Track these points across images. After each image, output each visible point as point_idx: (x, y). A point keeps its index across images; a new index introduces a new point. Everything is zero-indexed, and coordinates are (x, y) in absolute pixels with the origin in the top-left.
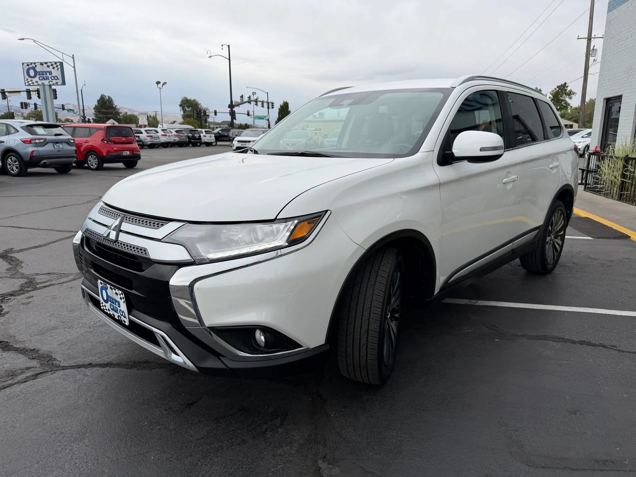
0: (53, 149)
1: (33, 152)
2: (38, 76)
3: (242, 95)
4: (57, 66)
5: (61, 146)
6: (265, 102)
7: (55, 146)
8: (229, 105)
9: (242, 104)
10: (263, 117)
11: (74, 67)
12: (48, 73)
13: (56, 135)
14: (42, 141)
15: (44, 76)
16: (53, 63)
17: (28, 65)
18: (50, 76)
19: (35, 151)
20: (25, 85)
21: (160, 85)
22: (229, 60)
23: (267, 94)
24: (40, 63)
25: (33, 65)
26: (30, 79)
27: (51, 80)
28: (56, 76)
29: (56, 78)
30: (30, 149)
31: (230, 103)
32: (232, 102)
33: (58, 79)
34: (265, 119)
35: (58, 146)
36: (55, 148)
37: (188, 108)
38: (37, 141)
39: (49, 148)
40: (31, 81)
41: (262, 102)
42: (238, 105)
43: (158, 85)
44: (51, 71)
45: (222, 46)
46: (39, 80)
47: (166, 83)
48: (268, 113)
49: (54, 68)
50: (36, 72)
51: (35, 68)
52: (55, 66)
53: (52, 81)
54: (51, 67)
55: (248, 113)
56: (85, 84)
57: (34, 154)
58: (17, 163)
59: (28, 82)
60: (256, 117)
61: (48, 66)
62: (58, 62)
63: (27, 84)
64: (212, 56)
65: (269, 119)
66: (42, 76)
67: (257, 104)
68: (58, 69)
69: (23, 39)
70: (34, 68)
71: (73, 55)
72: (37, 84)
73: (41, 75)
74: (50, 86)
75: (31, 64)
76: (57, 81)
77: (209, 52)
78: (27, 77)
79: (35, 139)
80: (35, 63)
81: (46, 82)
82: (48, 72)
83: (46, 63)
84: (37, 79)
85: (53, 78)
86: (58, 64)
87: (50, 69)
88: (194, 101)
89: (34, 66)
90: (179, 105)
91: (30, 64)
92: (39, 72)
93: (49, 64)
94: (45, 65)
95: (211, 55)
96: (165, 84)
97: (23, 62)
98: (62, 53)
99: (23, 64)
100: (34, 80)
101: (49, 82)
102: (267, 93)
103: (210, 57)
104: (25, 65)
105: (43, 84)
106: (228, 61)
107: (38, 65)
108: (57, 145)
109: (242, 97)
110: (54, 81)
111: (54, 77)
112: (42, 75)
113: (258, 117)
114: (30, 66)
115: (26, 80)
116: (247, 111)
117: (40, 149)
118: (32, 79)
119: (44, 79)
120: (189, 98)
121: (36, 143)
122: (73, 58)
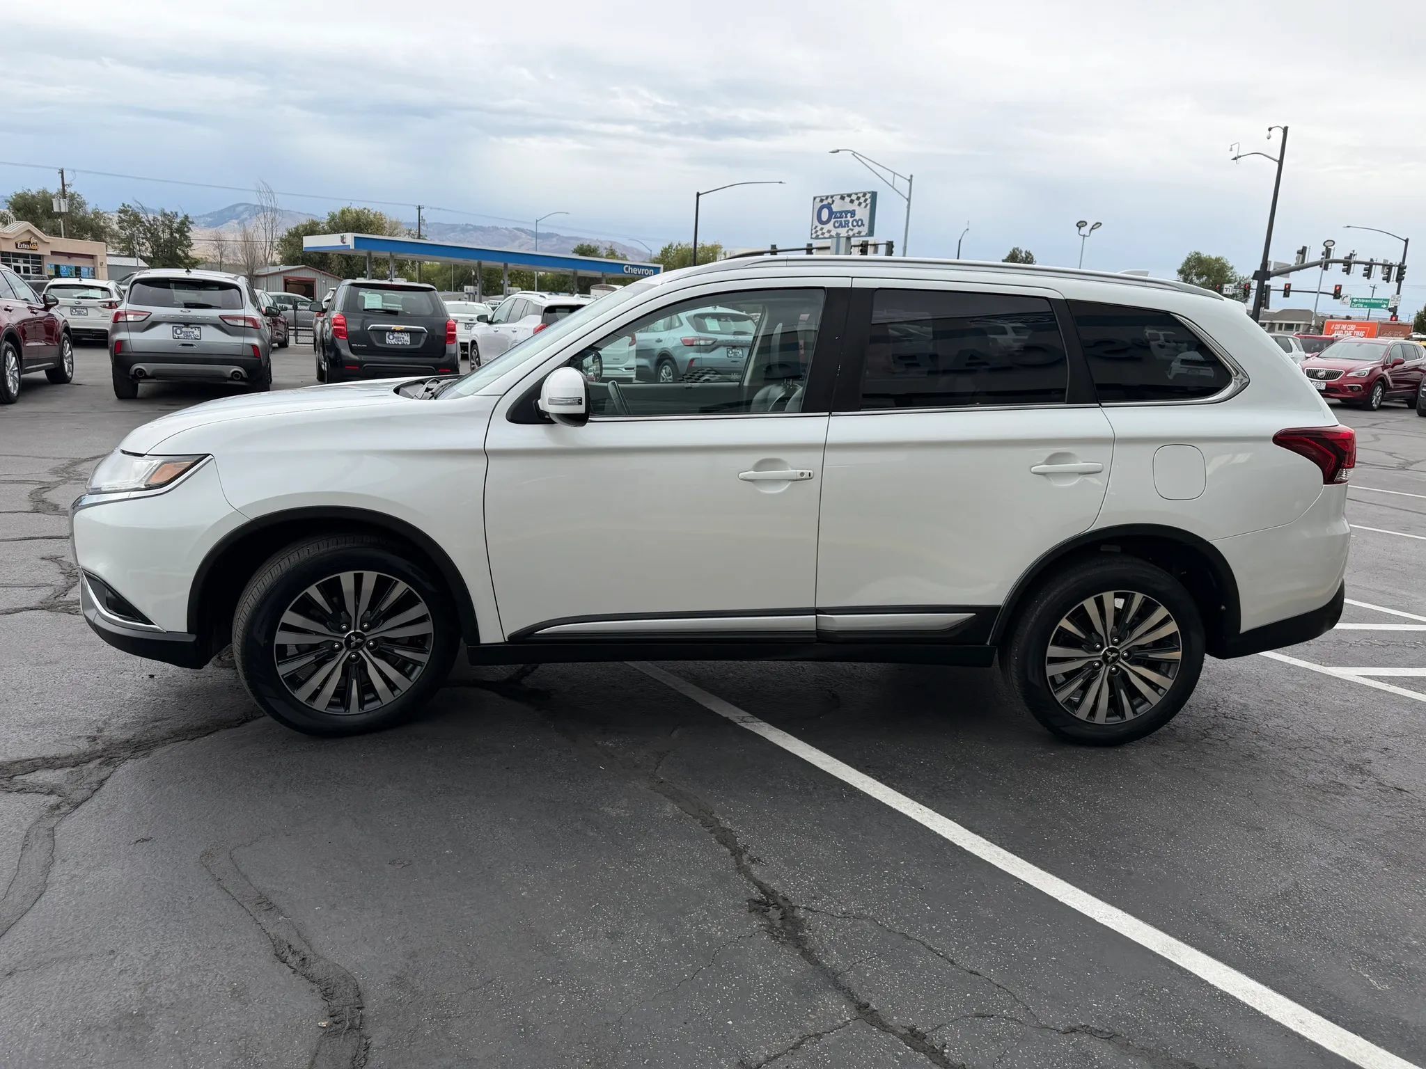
0: (726, 357)
1: (692, 360)
2: (833, 221)
3: (1304, 249)
4: (866, 200)
5: (741, 353)
6: (1376, 264)
7: (731, 352)
8: (1256, 272)
9: (1298, 269)
10: (1381, 302)
11: (909, 200)
12: (849, 215)
13: (736, 333)
14: (710, 342)
15: (843, 220)
16: (860, 195)
17: (822, 201)
18: (851, 220)
19: (696, 358)
20: (812, 238)
21: (1085, 230)
22: (1281, 163)
23: (1404, 243)
24: (839, 196)
25: (830, 200)
26: (820, 226)
27: (852, 228)
28: (860, 220)
29: (860, 223)
30: (692, 355)
31: (1258, 269)
32: (1265, 263)
33: (862, 225)
34: (1385, 306)
35: (735, 353)
36: (729, 355)
37: (1197, 279)
38: (702, 343)
39: (719, 355)
40: (822, 229)
41: (1366, 263)
42: (1285, 271)
43: (1080, 228)
44: (854, 211)
45: (1270, 129)
46: (833, 228)
47: (1101, 224)
48: (1398, 293)
49: (860, 204)
50: (831, 213)
51: (831, 204)
52: (862, 200)
53: (852, 230)
54: (856, 202)
55: (1336, 292)
56: (967, 230)
57: (695, 364)
58: (671, 377)
59: (816, 232)
60: (1357, 303)
61: (852, 201)
62: (869, 193)
63: (814, 236)
64: (1240, 157)
65: (1396, 307)
66: (839, 220)
67: (1347, 271)
68: (866, 207)
69: (838, 151)
70: (829, 207)
71: (911, 176)
72: (829, 235)
73: (838, 218)
74: (848, 238)
75: (827, 198)
76: (861, 229)
77: (1235, 147)
78: (816, 222)
79: (700, 339)
80: (832, 197)
81: (843, 232)
82: (848, 212)
83: (849, 195)
84: (830, 226)
85: (855, 224)
86: (868, 196)
87: (854, 206)
88: (1218, 260)
89: (831, 202)
90: (1178, 271)
91: (824, 198)
92: (836, 212)
93: (854, 197)
94: (847, 199)
95: (1239, 155)
96: (1097, 226)
97: (815, 196)
98: (894, 173)
99: (815, 199)
100: (826, 227)
101: (848, 232)
102: (1407, 241)
103: (1235, 159)
104: (818, 200)
105: (838, 234)
106: (1276, 165)
107: (837, 199)
108: (734, 350)
109: (1303, 252)
110: (856, 230)
111: (857, 222)
112: (840, 217)
113: (1363, 301)
114: (825, 202)
115: (814, 227)
116: (1336, 286)
117: (704, 355)
118: (823, 226)
119: (841, 226)
120: (1205, 254)
121: (700, 345)
122: (910, 181)
